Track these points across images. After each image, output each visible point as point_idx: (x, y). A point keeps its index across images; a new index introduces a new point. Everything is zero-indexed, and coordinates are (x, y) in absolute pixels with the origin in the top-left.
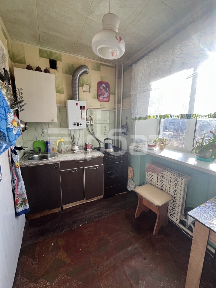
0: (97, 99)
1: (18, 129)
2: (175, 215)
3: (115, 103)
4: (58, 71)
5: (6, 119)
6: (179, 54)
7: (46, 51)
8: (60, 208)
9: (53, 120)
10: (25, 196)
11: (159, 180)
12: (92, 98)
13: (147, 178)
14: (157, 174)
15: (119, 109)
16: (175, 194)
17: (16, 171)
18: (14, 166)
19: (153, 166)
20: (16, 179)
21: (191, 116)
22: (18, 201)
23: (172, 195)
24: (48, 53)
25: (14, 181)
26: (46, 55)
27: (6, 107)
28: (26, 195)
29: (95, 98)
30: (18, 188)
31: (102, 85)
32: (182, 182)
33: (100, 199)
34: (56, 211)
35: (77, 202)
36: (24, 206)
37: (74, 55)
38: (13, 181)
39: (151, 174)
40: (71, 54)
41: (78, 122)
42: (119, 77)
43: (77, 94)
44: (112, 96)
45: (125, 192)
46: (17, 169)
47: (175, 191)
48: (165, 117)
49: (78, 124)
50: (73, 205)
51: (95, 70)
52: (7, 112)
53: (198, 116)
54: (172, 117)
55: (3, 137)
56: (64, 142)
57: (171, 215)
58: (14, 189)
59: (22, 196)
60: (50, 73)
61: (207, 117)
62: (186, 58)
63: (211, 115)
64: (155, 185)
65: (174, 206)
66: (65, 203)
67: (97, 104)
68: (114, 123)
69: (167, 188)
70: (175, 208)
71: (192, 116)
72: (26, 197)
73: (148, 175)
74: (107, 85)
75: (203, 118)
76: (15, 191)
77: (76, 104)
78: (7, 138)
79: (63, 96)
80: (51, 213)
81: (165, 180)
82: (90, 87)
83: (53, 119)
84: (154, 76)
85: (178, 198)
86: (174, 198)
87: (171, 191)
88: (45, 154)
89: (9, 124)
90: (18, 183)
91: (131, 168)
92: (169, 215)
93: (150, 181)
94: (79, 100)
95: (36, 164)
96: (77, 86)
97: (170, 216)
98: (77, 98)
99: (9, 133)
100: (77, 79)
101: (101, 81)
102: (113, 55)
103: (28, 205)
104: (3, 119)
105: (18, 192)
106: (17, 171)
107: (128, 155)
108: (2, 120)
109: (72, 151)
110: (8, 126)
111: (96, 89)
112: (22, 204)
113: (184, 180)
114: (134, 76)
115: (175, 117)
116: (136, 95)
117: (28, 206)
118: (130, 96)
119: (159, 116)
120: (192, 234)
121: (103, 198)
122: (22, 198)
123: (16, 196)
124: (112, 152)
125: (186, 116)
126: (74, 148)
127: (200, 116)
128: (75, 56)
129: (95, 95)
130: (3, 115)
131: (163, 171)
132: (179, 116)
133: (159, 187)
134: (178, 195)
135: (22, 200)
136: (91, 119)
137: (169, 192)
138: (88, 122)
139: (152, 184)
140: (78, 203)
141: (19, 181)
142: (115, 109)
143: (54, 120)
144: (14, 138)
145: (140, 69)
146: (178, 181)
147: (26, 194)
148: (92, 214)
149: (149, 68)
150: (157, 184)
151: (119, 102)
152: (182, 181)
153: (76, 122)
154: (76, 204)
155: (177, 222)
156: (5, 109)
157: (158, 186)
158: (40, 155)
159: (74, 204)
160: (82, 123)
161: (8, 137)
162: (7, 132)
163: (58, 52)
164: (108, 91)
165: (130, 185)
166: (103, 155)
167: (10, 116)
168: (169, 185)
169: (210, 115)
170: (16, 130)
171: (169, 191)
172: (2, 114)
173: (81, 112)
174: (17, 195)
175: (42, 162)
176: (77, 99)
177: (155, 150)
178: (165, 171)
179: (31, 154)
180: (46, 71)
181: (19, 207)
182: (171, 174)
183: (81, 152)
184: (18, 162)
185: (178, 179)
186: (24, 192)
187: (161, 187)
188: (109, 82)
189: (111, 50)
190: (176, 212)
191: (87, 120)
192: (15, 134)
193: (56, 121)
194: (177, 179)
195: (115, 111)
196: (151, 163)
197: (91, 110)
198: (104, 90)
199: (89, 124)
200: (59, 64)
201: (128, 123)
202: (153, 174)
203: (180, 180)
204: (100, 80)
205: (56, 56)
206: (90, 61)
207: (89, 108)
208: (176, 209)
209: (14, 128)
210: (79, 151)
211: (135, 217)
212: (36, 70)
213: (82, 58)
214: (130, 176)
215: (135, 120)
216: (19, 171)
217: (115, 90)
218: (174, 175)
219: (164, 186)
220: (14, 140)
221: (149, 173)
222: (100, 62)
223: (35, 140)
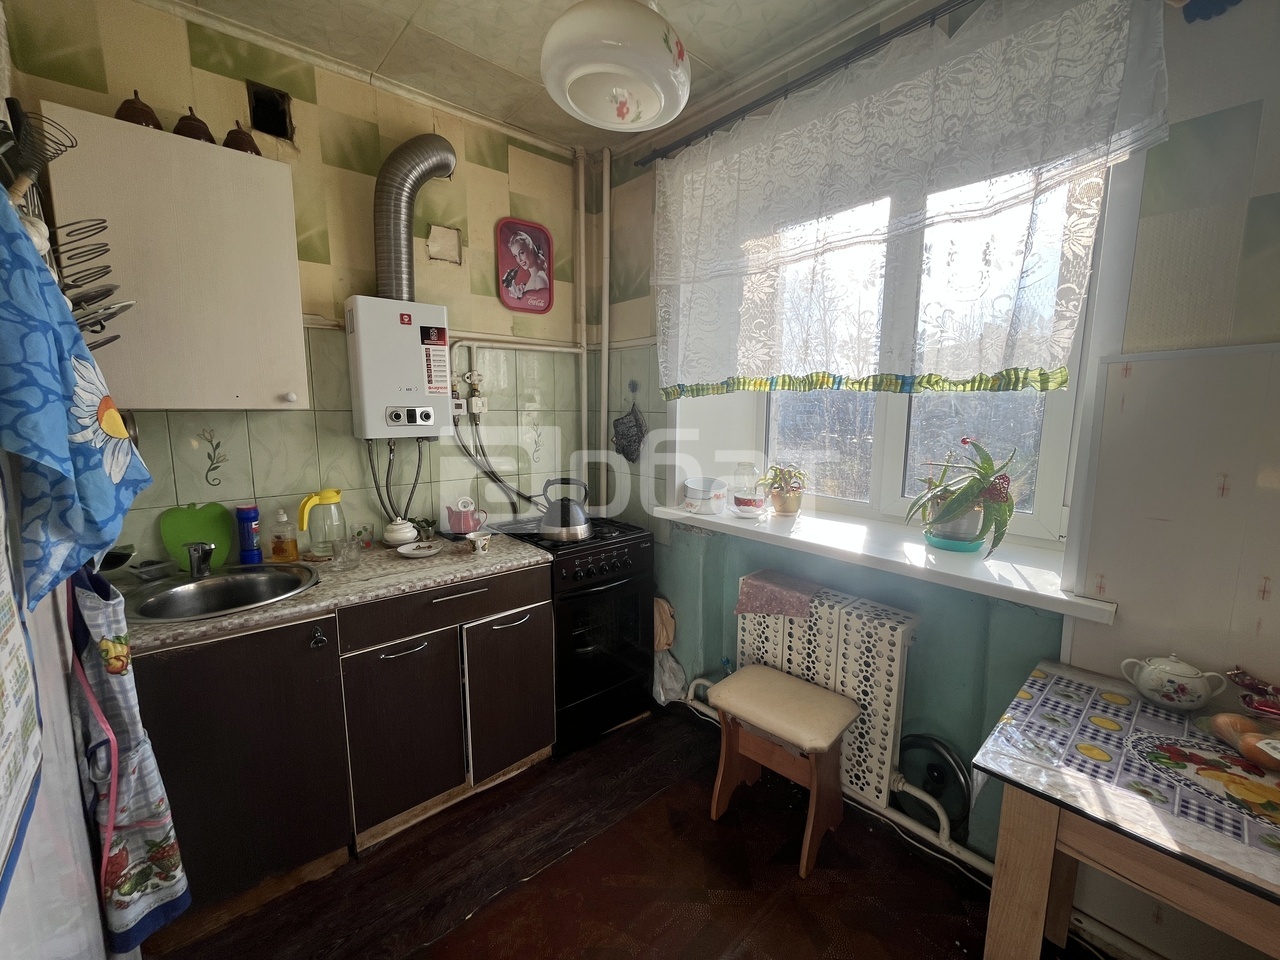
0: (495, 299)
1: (133, 453)
2: (872, 778)
3: (576, 320)
4: (295, 148)
5: (68, 397)
6: (854, 141)
7: (230, 42)
8: (342, 854)
9: (284, 398)
10: (163, 827)
11: (797, 644)
12: (474, 291)
13: (743, 642)
14: (787, 618)
15: (592, 348)
16: (865, 693)
17: (102, 691)
18: (92, 667)
19: (770, 587)
20: (106, 742)
21: (912, 384)
22: (118, 863)
23: (856, 696)
24: (243, 51)
25: (91, 756)
26: (229, 62)
27: (60, 324)
28: (168, 820)
29: (486, 293)
30: (124, 788)
31: (516, 234)
32: (891, 639)
33: (539, 763)
34: (318, 870)
35: (428, 803)
36: (156, 887)
37: (379, 79)
38: (87, 751)
39: (762, 620)
40: (366, 73)
41: (410, 405)
42: (594, 206)
43: (404, 269)
44: (561, 288)
45: (646, 715)
46: (114, 680)
47: (867, 679)
48: (811, 384)
49: (411, 416)
50: (407, 821)
51: (483, 163)
52: (66, 355)
53: (937, 382)
54: (843, 387)
55: (48, 500)
56: (337, 505)
57: (854, 780)
58: (97, 798)
59: (142, 832)
60: (258, 153)
61: (969, 386)
62: (886, 162)
63: (981, 380)
64: (778, 662)
65: (867, 739)
66: (368, 821)
67: (498, 319)
68: (573, 408)
69: (831, 674)
70: (870, 747)
71: (918, 380)
72: (172, 833)
73: (749, 625)
74: (540, 234)
75: (954, 388)
76: (102, 807)
77: (402, 315)
78: (78, 505)
79: (328, 277)
80: (292, 887)
81: (821, 639)
82: (462, 242)
83: (283, 391)
84: (756, 216)
85: (878, 706)
86: (864, 707)
87: (852, 682)
88: (240, 577)
89: (85, 428)
90: (120, 763)
91: (666, 606)
92: (845, 779)
93: (756, 651)
94: (411, 299)
95: (204, 635)
96: (403, 229)
97: (852, 782)
98: (405, 289)
99: (86, 476)
100: (404, 199)
101: (510, 218)
102: (621, 114)
103: (179, 873)
104: (52, 397)
105: (123, 811)
106: (116, 688)
107: (652, 547)
108: (46, 401)
109: (387, 548)
110: (79, 438)
111: (491, 250)
112: (143, 876)
113: (900, 630)
114: (665, 207)
115: (853, 384)
116: (673, 290)
117: (180, 881)
118: (644, 290)
119: (784, 382)
120: (938, 837)
121: (549, 760)
122: (147, 842)
123: (108, 836)
124: (583, 541)
125: (897, 383)
126: (393, 531)
127: (944, 381)
128: (384, 85)
129: (484, 277)
130: (52, 371)
131: (813, 602)
132: (867, 383)
133: (800, 672)
134: (880, 692)
135: (142, 853)
136: (473, 391)
137: (839, 687)
138: (459, 406)
139: (766, 663)
140: (436, 805)
141: (125, 749)
142: (576, 344)
143: (293, 397)
144: (113, 503)
145: (694, 182)
146: (875, 637)
147: (169, 812)
148: (514, 844)
149: (732, 181)
150: (789, 661)
151: (594, 318)
152: (892, 635)
153: (403, 403)
154: (426, 810)
155: (880, 804)
156: (58, 340)
157: (795, 668)
158: (208, 582)
159: (417, 816)
160: (430, 410)
161: (82, 499)
162: (77, 473)
163: (296, 55)
164: (543, 262)
165: (666, 678)
166: (550, 557)
167: (82, 377)
168: (841, 659)
169: (978, 378)
170: (123, 460)
171: (842, 683)
172: (46, 370)
173: (428, 355)
174: (117, 828)
175: (237, 621)
176: (405, 296)
177: (762, 518)
178: (822, 604)
179: (147, 581)
180: (237, 141)
181: (127, 899)
182: (849, 614)
183: (433, 551)
184: (118, 638)
185: (875, 628)
186: (159, 806)
187: (806, 672)
188: (548, 225)
189: (620, 92)
190: (872, 763)
191: (455, 394)
192: (116, 479)
193: (301, 400)
194: (873, 631)
195: (577, 357)
196: (756, 577)
197: (469, 348)
198: (528, 257)
199: (463, 412)
200: (299, 112)
201: (642, 407)
202: (770, 620)
203: (885, 632)
204: (507, 213)
205: (285, 71)
206: (461, 120)
207: (461, 339)
208: (875, 750)
209: (110, 446)
210: (422, 544)
211: (714, 816)
212: (177, 131)
213: (423, 101)
214: (662, 637)
215: (681, 395)
216: (124, 692)
217: (573, 263)
218: (859, 617)
219: (820, 667)
220: (113, 518)
221: (750, 616)
222: (505, 131)
223: (168, 503)
